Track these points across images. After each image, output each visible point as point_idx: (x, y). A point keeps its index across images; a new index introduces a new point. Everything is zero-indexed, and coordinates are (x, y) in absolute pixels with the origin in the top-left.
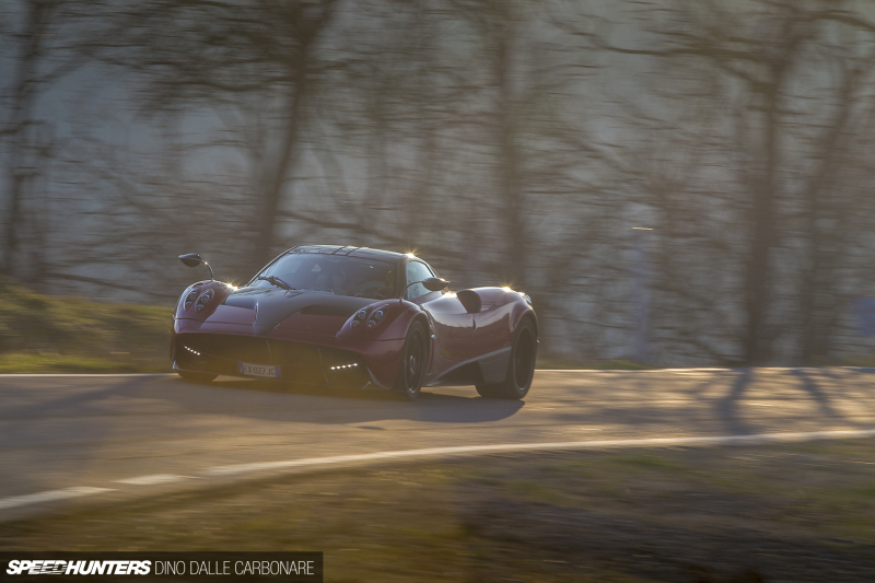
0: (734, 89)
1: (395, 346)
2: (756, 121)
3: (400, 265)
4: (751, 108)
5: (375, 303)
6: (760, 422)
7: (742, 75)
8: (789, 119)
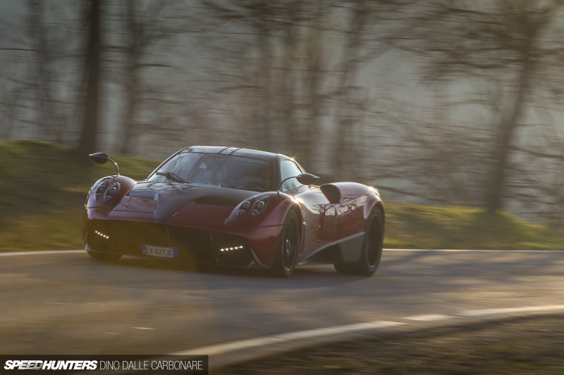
1: (274, 231)
3: (275, 164)
5: (257, 195)
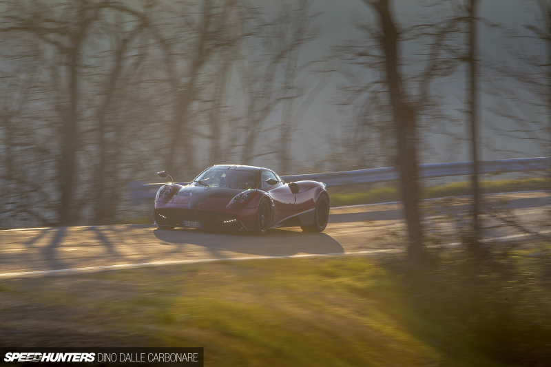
0: (49, 52)
2: (63, 71)
4: (60, 64)
5: (245, 191)
6: (67, 261)
7: (54, 43)
8: (85, 70)
